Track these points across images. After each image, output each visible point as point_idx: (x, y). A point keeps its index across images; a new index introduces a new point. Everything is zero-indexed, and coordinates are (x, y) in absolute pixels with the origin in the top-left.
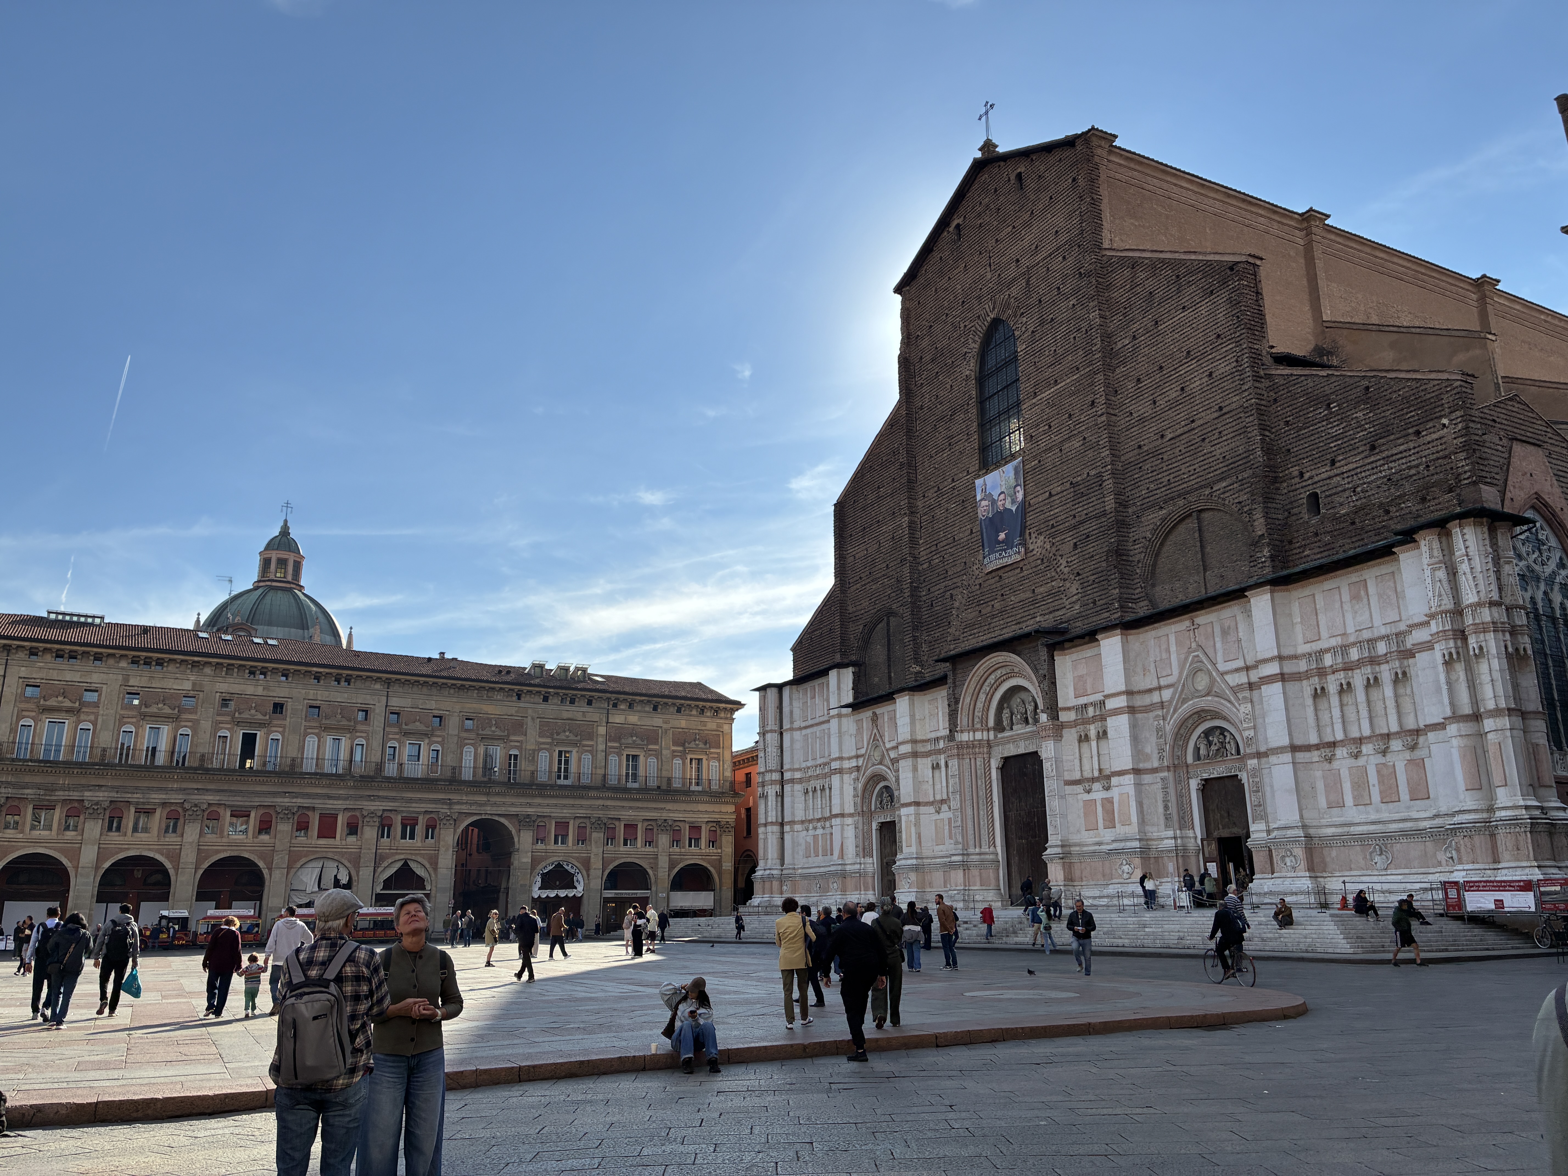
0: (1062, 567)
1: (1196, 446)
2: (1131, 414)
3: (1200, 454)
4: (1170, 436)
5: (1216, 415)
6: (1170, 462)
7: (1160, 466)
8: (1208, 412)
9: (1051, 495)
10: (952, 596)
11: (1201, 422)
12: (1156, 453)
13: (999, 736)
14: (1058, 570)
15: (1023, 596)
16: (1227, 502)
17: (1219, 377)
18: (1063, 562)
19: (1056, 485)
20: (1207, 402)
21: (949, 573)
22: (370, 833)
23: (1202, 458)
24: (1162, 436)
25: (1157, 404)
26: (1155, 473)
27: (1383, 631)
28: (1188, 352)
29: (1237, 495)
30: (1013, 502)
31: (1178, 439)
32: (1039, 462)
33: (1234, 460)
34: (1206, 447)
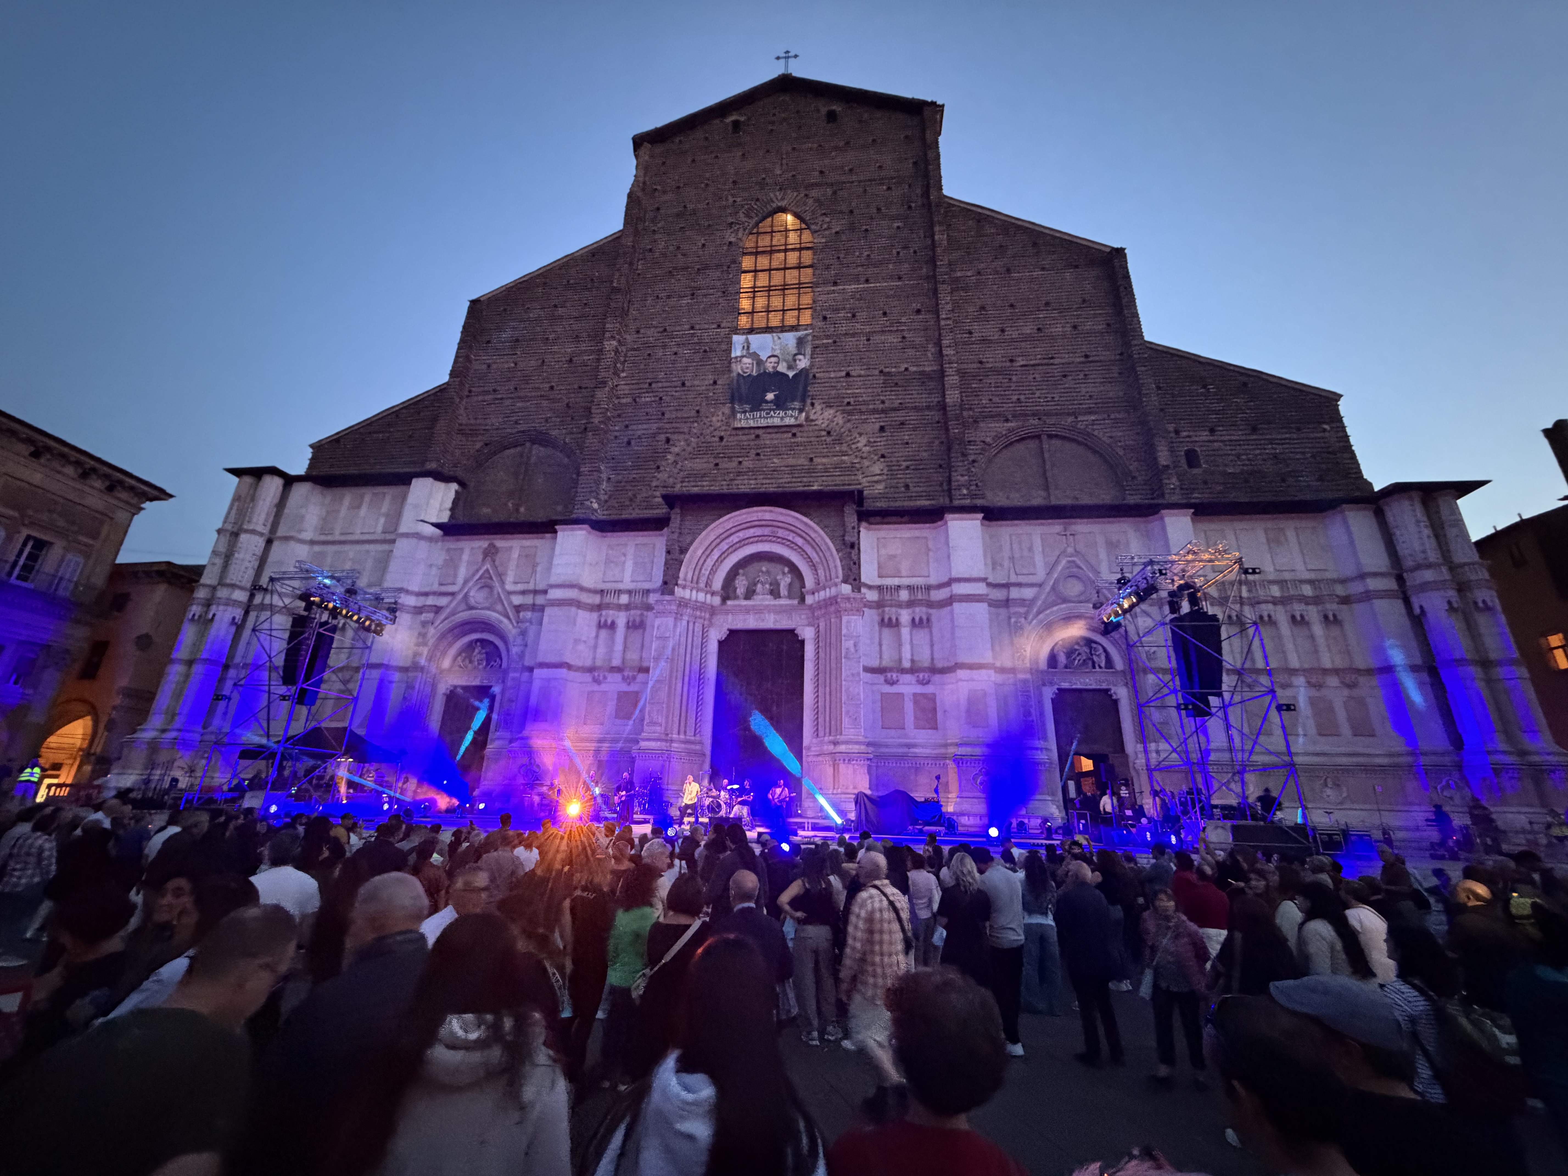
0: (859, 445)
1: (1054, 378)
2: (970, 333)
3: (1060, 387)
4: (1022, 363)
5: (1082, 359)
6: (1020, 384)
7: (1007, 385)
8: (1072, 355)
9: (848, 375)
10: (668, 440)
11: (1063, 361)
12: (1002, 373)
13: (729, 603)
14: (853, 446)
15: (791, 461)
17: (1085, 331)
18: (863, 441)
19: (856, 368)
20: (1070, 347)
21: (666, 416)
23: (1062, 391)
24: (1011, 361)
25: (1006, 333)
26: (999, 389)
27: (1307, 576)
28: (1049, 303)
29: (1109, 429)
30: (790, 367)
31: (1032, 368)
32: (835, 342)
33: (1103, 401)
34: (1069, 382)
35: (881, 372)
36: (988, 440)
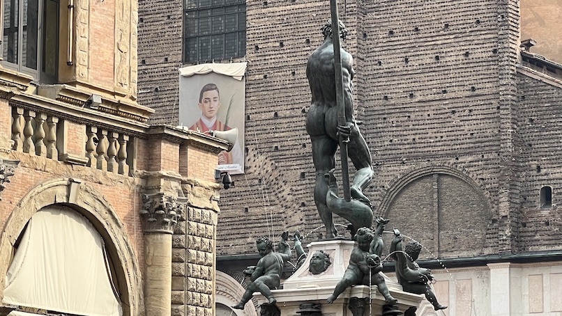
0: (283, 193)
1: (446, 116)
2: (380, 63)
3: (449, 124)
4: (420, 98)
5: (468, 93)
6: (417, 122)
7: (406, 124)
8: (461, 88)
9: (276, 116)
11: (453, 95)
12: (403, 110)
14: (280, 195)
16: (470, 176)
17: (475, 60)
19: (285, 108)
20: (461, 79)
23: (450, 129)
24: (411, 96)
25: (409, 64)
26: (400, 128)
28: (447, 26)
29: (481, 172)
31: (428, 104)
32: (265, 77)
33: (480, 139)
34: (456, 120)
35: (304, 111)
36: (387, 185)
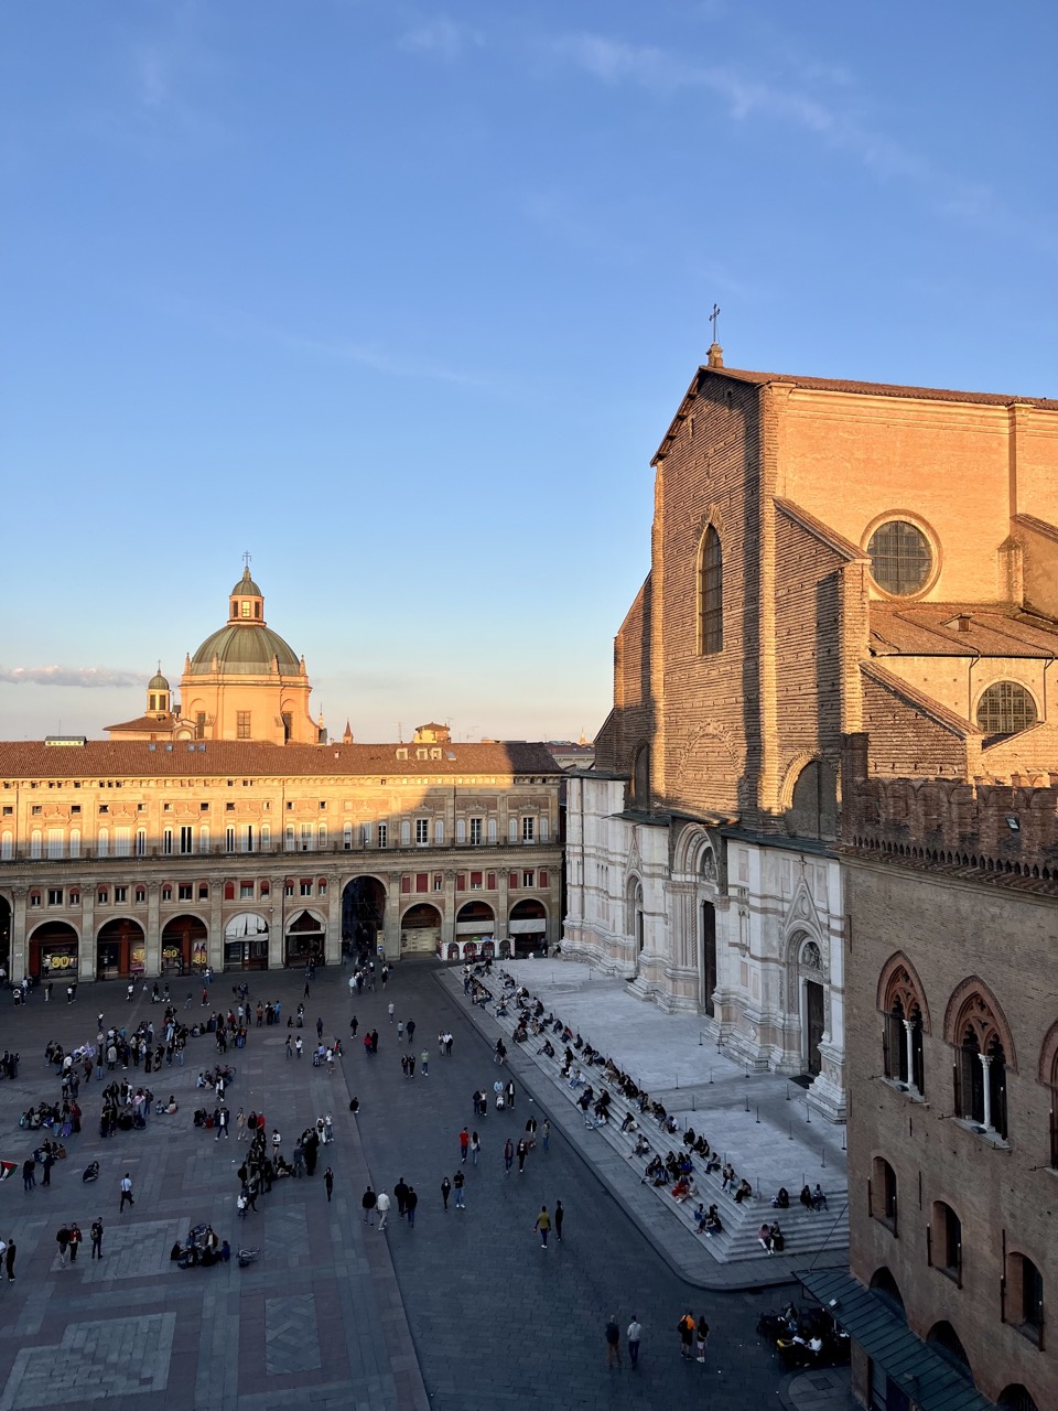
2: (784, 658)
3: (819, 717)
4: (804, 691)
6: (803, 714)
8: (826, 682)
9: (736, 700)
10: (680, 753)
11: (822, 689)
12: (795, 701)
13: (702, 882)
15: (718, 776)
16: (831, 766)
17: (833, 657)
20: (826, 675)
21: (679, 733)
22: (277, 893)
23: (820, 721)
24: (799, 689)
25: (798, 658)
26: (794, 718)
28: (818, 623)
31: (808, 696)
32: (731, 668)
34: (823, 713)
